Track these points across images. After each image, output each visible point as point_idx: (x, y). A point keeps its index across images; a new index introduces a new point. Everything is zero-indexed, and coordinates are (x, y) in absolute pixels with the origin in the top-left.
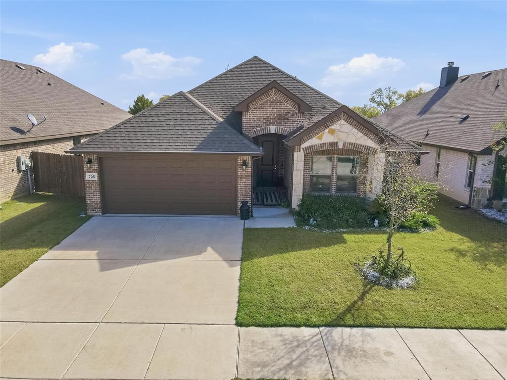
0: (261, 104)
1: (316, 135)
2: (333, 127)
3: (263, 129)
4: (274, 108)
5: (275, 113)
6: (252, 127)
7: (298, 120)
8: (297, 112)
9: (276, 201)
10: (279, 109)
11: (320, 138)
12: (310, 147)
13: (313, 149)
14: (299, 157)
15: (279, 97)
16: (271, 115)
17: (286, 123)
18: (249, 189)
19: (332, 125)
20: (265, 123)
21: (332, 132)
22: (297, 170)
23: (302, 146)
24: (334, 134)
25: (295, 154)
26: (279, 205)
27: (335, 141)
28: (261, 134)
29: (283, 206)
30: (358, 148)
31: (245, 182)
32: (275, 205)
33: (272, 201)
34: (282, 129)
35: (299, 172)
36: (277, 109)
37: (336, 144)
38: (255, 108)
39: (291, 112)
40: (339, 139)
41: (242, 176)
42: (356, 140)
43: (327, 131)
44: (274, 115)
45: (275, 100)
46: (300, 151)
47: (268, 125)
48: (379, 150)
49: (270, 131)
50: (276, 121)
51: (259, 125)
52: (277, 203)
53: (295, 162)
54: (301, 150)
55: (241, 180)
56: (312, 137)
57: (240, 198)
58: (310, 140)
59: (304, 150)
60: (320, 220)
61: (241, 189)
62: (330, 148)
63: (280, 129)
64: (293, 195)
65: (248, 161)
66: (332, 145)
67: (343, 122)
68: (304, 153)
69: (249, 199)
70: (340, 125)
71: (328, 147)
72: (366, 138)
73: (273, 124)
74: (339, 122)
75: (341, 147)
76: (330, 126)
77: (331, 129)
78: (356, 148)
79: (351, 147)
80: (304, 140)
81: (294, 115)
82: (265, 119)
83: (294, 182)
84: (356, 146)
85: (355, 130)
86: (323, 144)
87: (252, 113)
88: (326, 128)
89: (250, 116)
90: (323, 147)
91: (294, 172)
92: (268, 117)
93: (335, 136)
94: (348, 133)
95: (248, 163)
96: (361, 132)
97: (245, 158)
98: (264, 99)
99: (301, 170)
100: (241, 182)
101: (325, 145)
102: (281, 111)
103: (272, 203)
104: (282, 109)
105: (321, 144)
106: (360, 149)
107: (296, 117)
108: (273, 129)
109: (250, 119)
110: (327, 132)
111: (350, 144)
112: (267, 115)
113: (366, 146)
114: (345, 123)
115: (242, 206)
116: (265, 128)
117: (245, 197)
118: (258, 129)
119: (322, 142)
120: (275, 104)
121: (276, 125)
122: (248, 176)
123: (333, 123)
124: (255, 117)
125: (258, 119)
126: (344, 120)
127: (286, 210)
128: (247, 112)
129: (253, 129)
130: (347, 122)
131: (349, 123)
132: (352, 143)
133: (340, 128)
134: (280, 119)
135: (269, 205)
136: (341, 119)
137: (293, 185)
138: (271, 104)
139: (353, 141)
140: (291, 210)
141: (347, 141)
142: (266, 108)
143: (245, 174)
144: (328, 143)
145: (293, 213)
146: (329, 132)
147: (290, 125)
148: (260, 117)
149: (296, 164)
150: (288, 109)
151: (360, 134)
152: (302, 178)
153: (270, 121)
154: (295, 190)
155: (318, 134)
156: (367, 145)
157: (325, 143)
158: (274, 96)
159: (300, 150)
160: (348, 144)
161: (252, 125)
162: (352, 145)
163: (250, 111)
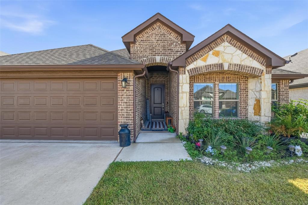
0: (147, 37)
1: (200, 57)
2: (217, 49)
3: (149, 59)
4: (159, 40)
5: (159, 44)
6: (139, 57)
7: (181, 50)
8: (179, 43)
9: (164, 127)
10: (164, 40)
11: (205, 60)
12: (195, 69)
13: (198, 71)
14: (184, 79)
15: (164, 30)
16: (156, 46)
17: (170, 53)
18: (130, 110)
19: (216, 47)
20: (151, 53)
21: (217, 54)
22: (183, 92)
23: (186, 68)
24: (219, 55)
25: (181, 76)
26: (166, 130)
27: (221, 62)
28: (147, 63)
29: (170, 131)
30: (244, 69)
31: (126, 103)
32: (162, 130)
33: (160, 127)
34: (166, 58)
35: (185, 94)
36: (161, 40)
37: (221, 65)
38: (142, 41)
39: (174, 43)
40: (224, 61)
41: (122, 95)
42: (241, 61)
43: (211, 52)
44: (159, 46)
45: (160, 33)
46: (185, 74)
47: (153, 55)
48: (265, 71)
49: (155, 61)
50: (161, 52)
51: (146, 55)
52: (164, 128)
53: (180, 85)
54: (187, 72)
55: (122, 100)
56: (197, 60)
57: (121, 120)
58: (195, 63)
59: (189, 72)
60: (226, 148)
61: (122, 110)
62: (215, 69)
63: (164, 58)
64: (180, 118)
65: (130, 78)
66: (217, 66)
67: (226, 44)
68: (190, 75)
69: (131, 122)
70: (224, 47)
71: (213, 69)
72: (251, 59)
73: (158, 54)
74: (223, 44)
75: (226, 68)
76: (214, 48)
77: (216, 51)
78: (241, 69)
79: (237, 69)
80: (188, 62)
81: (177, 46)
82: (151, 50)
83: (181, 104)
84: (242, 67)
85: (239, 52)
86: (208, 65)
87: (139, 44)
88: (211, 50)
89: (137, 48)
90: (208, 68)
91: (180, 94)
92: (154, 48)
93: (220, 57)
94: (232, 54)
95: (130, 81)
96: (245, 53)
97: (126, 75)
98: (150, 32)
99: (186, 93)
100: (122, 103)
101: (210, 67)
102: (165, 42)
103: (160, 129)
104: (166, 40)
105: (206, 66)
106: (246, 70)
107: (179, 48)
108: (158, 59)
109: (137, 50)
110: (211, 54)
111: (235, 65)
112: (153, 46)
113: (251, 67)
114: (229, 45)
115: (121, 130)
116: (151, 58)
117: (126, 120)
118: (145, 59)
119: (207, 64)
120: (160, 37)
121: (161, 55)
122: (130, 95)
123: (217, 45)
124: (142, 48)
125: (144, 50)
126: (227, 42)
127: (173, 135)
128: (135, 44)
129: (140, 59)
130: (231, 44)
131: (233, 45)
132: (238, 65)
133: (225, 50)
134: (164, 50)
135: (156, 130)
136: (224, 41)
137: (180, 109)
138: (155, 37)
139: (238, 62)
140: (177, 135)
141: (232, 63)
142: (151, 40)
143: (126, 93)
144: (213, 65)
145: (180, 138)
146: (213, 54)
147: (174, 55)
148: (146, 48)
149: (182, 86)
150: (171, 40)
151: (245, 56)
152: (188, 100)
153: (156, 52)
154: (182, 113)
155: (202, 56)
156: (253, 66)
157: (210, 65)
158: (159, 29)
159: (185, 72)
160: (233, 65)
161: (139, 55)
162: (237, 67)
163: (137, 43)
